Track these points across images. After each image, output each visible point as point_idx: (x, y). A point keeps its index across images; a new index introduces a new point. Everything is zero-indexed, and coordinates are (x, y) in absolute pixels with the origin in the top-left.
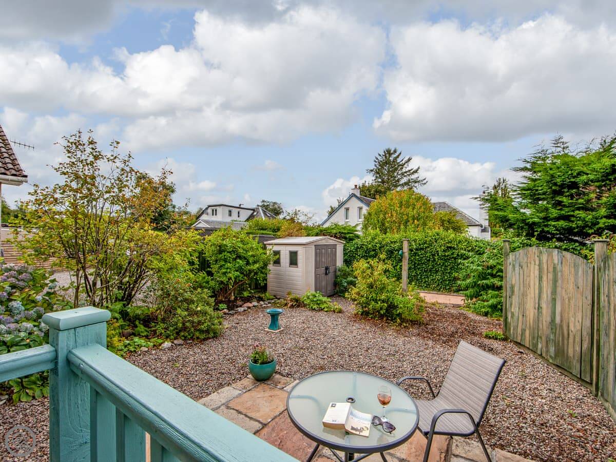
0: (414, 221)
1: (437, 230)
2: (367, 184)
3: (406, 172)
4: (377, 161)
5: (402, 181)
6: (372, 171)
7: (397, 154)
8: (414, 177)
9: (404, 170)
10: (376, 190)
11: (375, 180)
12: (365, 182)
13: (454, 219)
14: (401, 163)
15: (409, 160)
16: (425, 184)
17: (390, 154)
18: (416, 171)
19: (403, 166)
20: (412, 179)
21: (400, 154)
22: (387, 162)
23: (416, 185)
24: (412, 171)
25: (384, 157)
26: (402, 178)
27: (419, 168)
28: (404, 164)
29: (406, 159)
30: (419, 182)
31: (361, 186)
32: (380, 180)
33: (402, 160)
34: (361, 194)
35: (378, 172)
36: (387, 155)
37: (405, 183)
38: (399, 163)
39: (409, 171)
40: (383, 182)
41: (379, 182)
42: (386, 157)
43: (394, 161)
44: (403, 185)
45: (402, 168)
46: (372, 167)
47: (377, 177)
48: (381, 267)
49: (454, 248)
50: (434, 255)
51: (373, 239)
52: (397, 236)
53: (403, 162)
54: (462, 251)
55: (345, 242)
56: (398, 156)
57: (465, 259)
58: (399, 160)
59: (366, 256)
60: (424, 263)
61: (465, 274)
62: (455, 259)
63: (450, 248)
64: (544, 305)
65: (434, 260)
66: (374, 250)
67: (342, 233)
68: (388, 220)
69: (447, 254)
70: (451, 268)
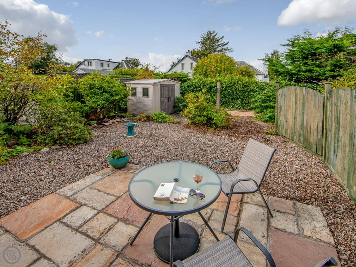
0: (225, 71)
1: (238, 76)
2: (196, 50)
3: (220, 44)
4: (202, 37)
5: (218, 49)
6: (199, 42)
7: (215, 34)
8: (225, 47)
9: (219, 43)
10: (202, 53)
11: (201, 48)
12: (195, 48)
13: (248, 71)
14: (217, 39)
15: (223, 37)
16: (232, 51)
17: (211, 34)
18: (227, 44)
19: (219, 40)
20: (224, 48)
21: (217, 34)
22: (209, 38)
23: (227, 51)
24: (224, 44)
25: (207, 35)
26: (218, 47)
27: (228, 42)
28: (220, 39)
29: (221, 37)
30: (228, 50)
31: (192, 51)
32: (204, 48)
33: (218, 37)
34: (192, 56)
35: (203, 43)
36: (209, 34)
37: (220, 50)
38: (216, 39)
39: (222, 44)
40: (206, 49)
41: (204, 49)
42: (208, 35)
43: (213, 38)
44: (218, 51)
45: (218, 42)
46: (200, 40)
47: (202, 46)
48: (203, 97)
49: (248, 86)
50: (236, 90)
51: (199, 81)
52: (214, 79)
53: (219, 38)
54: (253, 88)
55: (181, 83)
56: (216, 35)
57: (254, 92)
58: (216, 37)
59: (195, 91)
60: (230, 94)
61: (254, 100)
62: (249, 92)
63: (246, 86)
64: (298, 116)
65: (237, 93)
66: (199, 87)
67: (179, 77)
68: (209, 70)
69: (244, 89)
70: (246, 97)
